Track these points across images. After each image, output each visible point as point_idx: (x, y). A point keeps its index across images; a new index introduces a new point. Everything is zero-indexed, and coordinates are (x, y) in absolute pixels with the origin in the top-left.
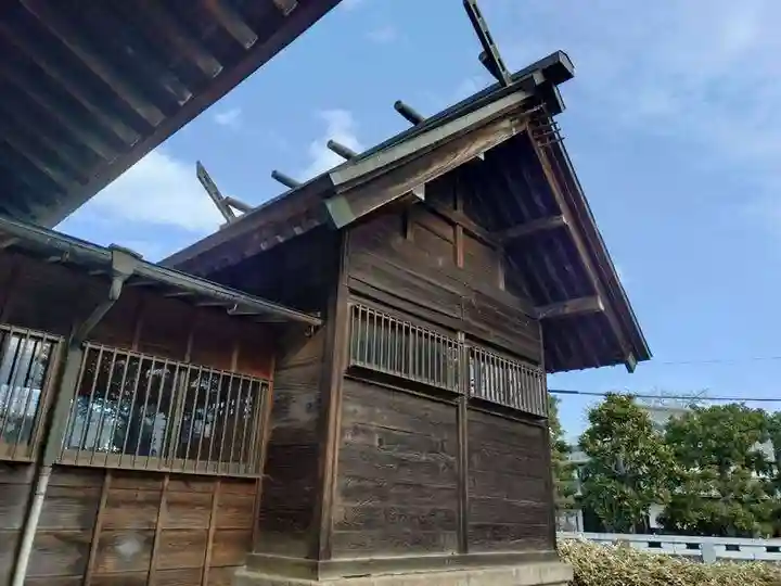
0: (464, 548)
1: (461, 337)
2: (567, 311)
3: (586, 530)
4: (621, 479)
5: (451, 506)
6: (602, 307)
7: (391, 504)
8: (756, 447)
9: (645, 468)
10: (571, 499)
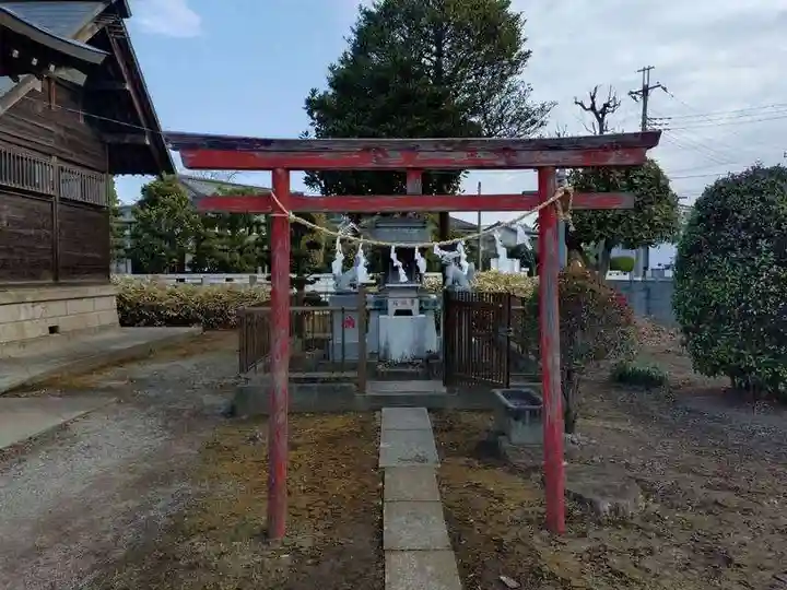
0: (56, 279)
1: (55, 159)
2: (127, 141)
3: (134, 272)
4: (161, 237)
5: (48, 257)
6: (148, 143)
7: (15, 257)
8: (256, 218)
9: (179, 230)
10: (122, 252)
